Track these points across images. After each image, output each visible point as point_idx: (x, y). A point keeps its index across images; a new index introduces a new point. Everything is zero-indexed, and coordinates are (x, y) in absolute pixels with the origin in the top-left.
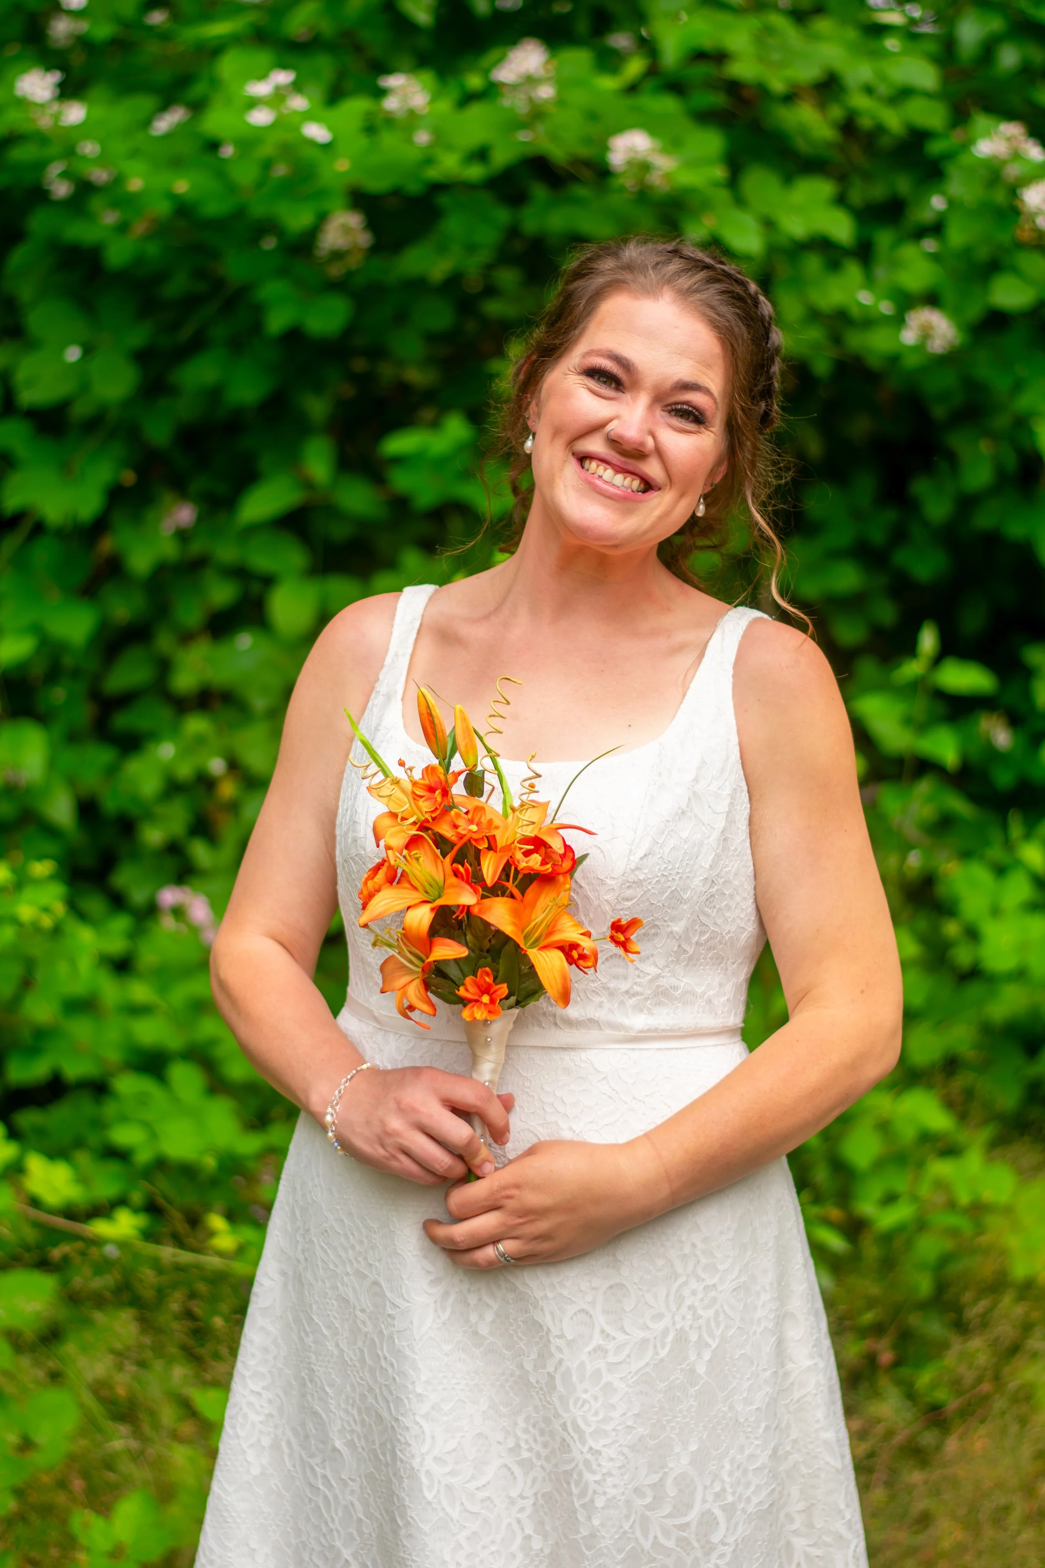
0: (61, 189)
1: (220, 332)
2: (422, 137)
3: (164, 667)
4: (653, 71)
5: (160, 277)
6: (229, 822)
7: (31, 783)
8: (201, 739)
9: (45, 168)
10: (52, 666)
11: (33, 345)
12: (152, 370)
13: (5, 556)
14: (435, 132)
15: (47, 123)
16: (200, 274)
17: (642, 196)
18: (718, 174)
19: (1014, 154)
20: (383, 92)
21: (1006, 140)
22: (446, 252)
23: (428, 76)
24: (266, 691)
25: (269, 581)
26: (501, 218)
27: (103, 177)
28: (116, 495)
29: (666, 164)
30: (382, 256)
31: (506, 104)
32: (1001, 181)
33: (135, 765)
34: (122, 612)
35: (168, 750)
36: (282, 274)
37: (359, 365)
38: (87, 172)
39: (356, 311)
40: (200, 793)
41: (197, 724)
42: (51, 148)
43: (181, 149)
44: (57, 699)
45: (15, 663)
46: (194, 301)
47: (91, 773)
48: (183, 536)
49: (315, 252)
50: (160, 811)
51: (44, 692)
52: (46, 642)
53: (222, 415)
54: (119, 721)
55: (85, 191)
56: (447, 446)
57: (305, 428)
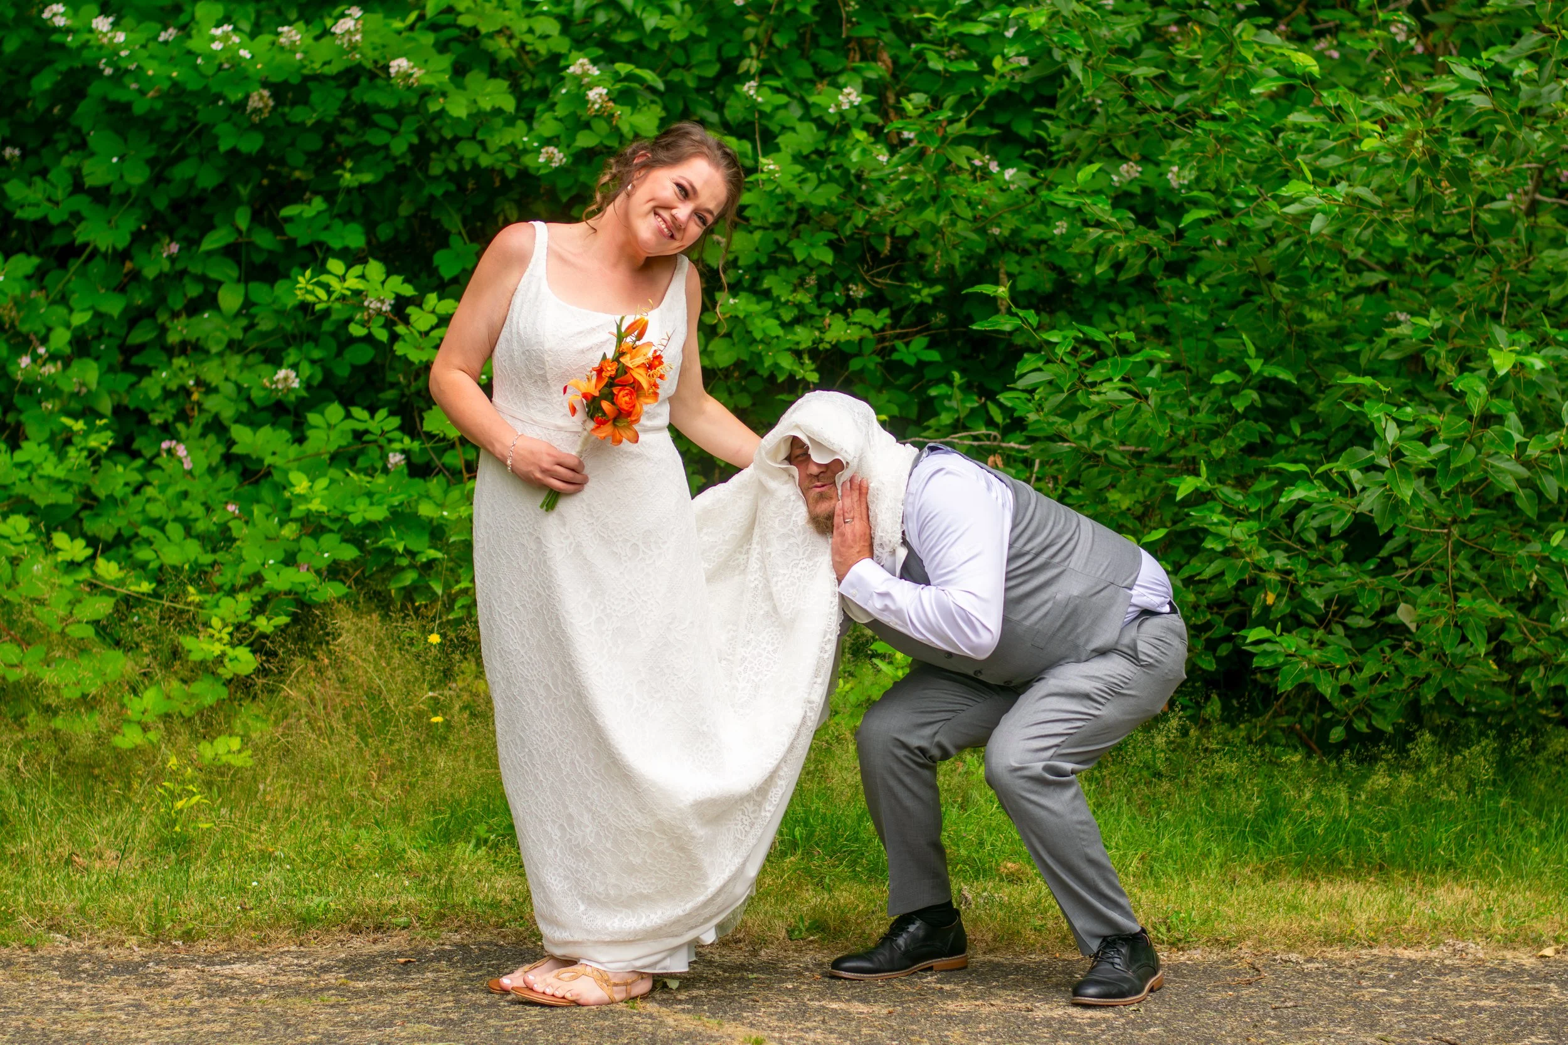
0: (108, 71)
1: (194, 150)
2: (299, 56)
3: (163, 330)
4: (421, 17)
5: (162, 120)
6: (196, 413)
7: (89, 392)
8: (182, 369)
9: (99, 60)
10: (100, 329)
11: (92, 154)
12: (157, 169)
13: (72, 269)
14: (305, 52)
15: (105, 40)
16: (184, 118)
17: (409, 88)
18: (446, 77)
19: (585, 74)
20: (278, 34)
21: (582, 65)
22: (314, 110)
23: (301, 24)
24: (218, 342)
25: (220, 284)
26: (342, 94)
27: (132, 67)
28: (137, 236)
29: (418, 73)
30: (280, 110)
31: (338, 42)
32: (580, 86)
33: (146, 382)
34: (140, 300)
35: (164, 374)
36: (228, 119)
37: (271, 167)
38: (123, 65)
39: (267, 140)
40: (181, 398)
41: (179, 362)
42: (104, 52)
43: (175, 52)
44: (102, 347)
45: (81, 327)
46: (180, 132)
47: (122, 389)
48: (172, 259)
49: (245, 109)
50: (160, 407)
51: (95, 343)
52: (98, 315)
53: (194, 194)
54: (136, 360)
55: (120, 74)
56: (313, 213)
57: (239, 202)
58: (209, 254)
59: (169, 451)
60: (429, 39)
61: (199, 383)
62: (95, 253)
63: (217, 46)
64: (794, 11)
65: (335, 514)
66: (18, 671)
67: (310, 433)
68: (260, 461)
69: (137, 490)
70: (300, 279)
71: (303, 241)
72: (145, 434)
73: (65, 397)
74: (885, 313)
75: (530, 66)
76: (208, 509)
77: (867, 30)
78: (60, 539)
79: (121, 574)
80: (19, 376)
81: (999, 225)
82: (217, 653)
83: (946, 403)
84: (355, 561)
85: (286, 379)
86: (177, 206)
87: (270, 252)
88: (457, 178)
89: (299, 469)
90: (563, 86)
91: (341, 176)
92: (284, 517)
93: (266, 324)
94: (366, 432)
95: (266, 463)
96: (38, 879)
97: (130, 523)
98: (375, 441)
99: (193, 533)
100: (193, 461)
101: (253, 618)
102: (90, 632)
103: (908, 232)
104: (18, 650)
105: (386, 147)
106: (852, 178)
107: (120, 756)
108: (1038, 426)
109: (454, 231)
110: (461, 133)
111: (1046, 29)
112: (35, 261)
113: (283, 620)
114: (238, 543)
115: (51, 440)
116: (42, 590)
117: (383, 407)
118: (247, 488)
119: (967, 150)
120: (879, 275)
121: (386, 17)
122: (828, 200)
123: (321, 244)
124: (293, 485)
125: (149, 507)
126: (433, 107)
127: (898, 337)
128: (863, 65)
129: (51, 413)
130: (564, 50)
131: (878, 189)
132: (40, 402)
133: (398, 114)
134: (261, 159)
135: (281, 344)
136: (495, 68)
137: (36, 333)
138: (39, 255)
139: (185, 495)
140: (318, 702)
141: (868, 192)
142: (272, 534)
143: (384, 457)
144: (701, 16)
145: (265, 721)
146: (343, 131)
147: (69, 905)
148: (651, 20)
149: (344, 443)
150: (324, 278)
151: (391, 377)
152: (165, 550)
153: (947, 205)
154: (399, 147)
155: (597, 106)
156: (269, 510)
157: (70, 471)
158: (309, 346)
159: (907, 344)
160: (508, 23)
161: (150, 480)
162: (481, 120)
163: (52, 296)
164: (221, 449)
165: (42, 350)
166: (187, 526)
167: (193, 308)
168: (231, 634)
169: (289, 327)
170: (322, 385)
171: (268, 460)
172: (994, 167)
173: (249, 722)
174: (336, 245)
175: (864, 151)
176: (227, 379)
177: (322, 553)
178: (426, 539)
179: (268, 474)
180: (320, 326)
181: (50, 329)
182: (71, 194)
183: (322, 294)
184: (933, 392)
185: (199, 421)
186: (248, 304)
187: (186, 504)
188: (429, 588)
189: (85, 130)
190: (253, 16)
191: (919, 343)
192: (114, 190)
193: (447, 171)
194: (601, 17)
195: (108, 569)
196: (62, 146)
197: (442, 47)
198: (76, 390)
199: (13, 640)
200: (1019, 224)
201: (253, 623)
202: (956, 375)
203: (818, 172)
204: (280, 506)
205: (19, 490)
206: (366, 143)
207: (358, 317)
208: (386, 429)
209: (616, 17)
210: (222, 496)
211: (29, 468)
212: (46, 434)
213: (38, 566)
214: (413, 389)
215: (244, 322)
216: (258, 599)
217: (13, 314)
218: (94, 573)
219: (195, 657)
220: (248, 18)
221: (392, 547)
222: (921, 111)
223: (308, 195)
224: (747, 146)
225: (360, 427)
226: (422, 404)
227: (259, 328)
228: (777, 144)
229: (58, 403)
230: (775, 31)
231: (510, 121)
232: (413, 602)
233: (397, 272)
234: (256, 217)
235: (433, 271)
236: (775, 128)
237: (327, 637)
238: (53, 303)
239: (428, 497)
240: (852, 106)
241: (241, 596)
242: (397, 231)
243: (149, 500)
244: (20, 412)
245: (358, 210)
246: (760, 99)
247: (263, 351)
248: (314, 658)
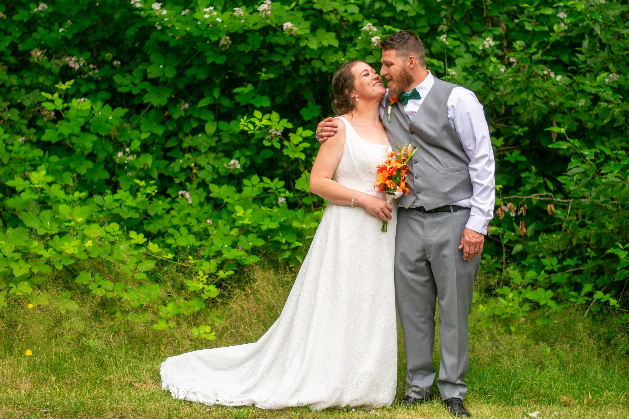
0: (159, 28)
1: (196, 63)
2: (243, 21)
3: (181, 141)
4: (297, 5)
5: (182, 49)
6: (195, 178)
7: (148, 168)
8: (189, 159)
9: (156, 23)
10: (154, 141)
11: (152, 64)
12: (180, 71)
13: (142, 114)
14: (245, 19)
15: (158, 14)
16: (192, 49)
17: (291, 36)
18: (308, 31)
19: (371, 30)
20: (234, 11)
21: (369, 26)
22: (249, 46)
23: (244, 7)
24: (205, 147)
25: (206, 122)
26: (261, 38)
27: (169, 26)
28: (170, 100)
29: (296, 29)
30: (234, 46)
31: (260, 15)
32: (368, 35)
33: (173, 164)
34: (171, 128)
35: (181, 161)
36: (211, 49)
37: (230, 71)
38: (165, 24)
39: (228, 59)
40: (188, 172)
41: (188, 156)
42: (157, 19)
43: (188, 20)
44: (154, 149)
45: (146, 139)
46: (190, 55)
47: (162, 167)
48: (186, 111)
49: (219, 45)
50: (179, 175)
51: (151, 147)
52: (153, 134)
53: (196, 82)
54: (169, 154)
55: (165, 28)
56: (248, 91)
57: (215, 86)
58: (202, 108)
59: (182, 196)
60: (300, 14)
61: (196, 165)
62: (152, 107)
63: (207, 16)
64: (463, 4)
65: (255, 225)
66: (112, 293)
67: (244, 188)
68: (222, 200)
69: (168, 212)
70: (242, 120)
71: (243, 103)
72: (172, 187)
73: (138, 170)
74: (502, 139)
75: (345, 28)
76: (199, 221)
77: (495, 13)
78: (133, 234)
79: (160, 250)
80: (117, 161)
81: (555, 101)
82: (201, 288)
83: (528, 180)
84: (263, 246)
85: (234, 164)
86: (188, 87)
87: (229, 108)
88: (312, 76)
89: (239, 205)
90: (360, 36)
91: (260, 75)
92: (233, 226)
93: (226, 140)
94: (269, 188)
95: (225, 201)
96: (116, 393)
97: (164, 227)
98: (273, 193)
99: (192, 232)
100: (192, 200)
101: (217, 272)
102: (145, 276)
103: (512, 103)
104: (112, 284)
105: (280, 62)
106: (488, 79)
107: (156, 333)
108: (575, 192)
109: (309, 100)
110: (314, 56)
111: (583, 12)
112: (126, 110)
113: (231, 272)
114: (212, 237)
115: (131, 190)
116: (124, 257)
117: (276, 177)
118: (216, 212)
119: (541, 66)
120: (499, 122)
121: (282, 4)
122: (478, 89)
123: (251, 105)
124: (236, 212)
125: (173, 220)
126: (302, 44)
127: (508, 150)
128: (493, 28)
129: (132, 177)
130: (360, 20)
131: (500, 84)
132: (127, 172)
133: (286, 47)
134: (225, 67)
135: (232, 149)
136: (329, 27)
137: (126, 142)
138: (128, 107)
139: (189, 215)
140: (245, 310)
141: (495, 85)
142: (227, 233)
143: (277, 199)
144: (422, 6)
145: (222, 319)
146: (262, 55)
147: (129, 408)
148: (400, 7)
149: (259, 193)
150: (252, 119)
151: (280, 164)
152: (179, 239)
153: (533, 91)
154: (286, 62)
155: (375, 45)
156: (226, 222)
157: (138, 203)
158: (245, 150)
159: (511, 153)
160: (336, 8)
161: (174, 207)
162: (322, 50)
163: (133, 126)
164: (205, 194)
165: (127, 150)
166: (189, 229)
167: (194, 132)
168: (207, 279)
169: (236, 141)
170: (250, 167)
171: (226, 200)
172: (552, 75)
173: (215, 319)
174: (258, 105)
175: (495, 67)
176: (208, 164)
177: (249, 242)
178: (295, 237)
179: (226, 206)
180: (249, 141)
181: (131, 140)
182: (143, 81)
183: (252, 127)
184: (523, 175)
185: (196, 181)
186: (218, 130)
187: (189, 219)
188: (296, 258)
189: (149, 53)
190: (223, 4)
191: (516, 153)
192: (161, 80)
193: (307, 74)
194: (377, 5)
195: (154, 247)
196: (139, 61)
197: (306, 18)
198: (142, 167)
199: (111, 279)
200: (563, 101)
201: (217, 274)
202: (533, 168)
203: (473, 76)
204: (231, 221)
205: (115, 211)
206: (272, 61)
207: (267, 137)
208: (278, 187)
209: (384, 5)
210: (205, 216)
211: (120, 202)
212: (129, 187)
213: (123, 246)
214: (290, 169)
215: (216, 139)
216: (220, 262)
217: (116, 133)
218: (147, 249)
219: (191, 289)
220: (221, 5)
221: (280, 240)
222: (522, 48)
223: (245, 83)
224: (441, 64)
225: (267, 186)
226: (294, 177)
227: (223, 141)
228: (455, 63)
229: (134, 173)
230: (454, 13)
231: (336, 51)
232: (288, 265)
233: (285, 118)
234: (223, 93)
235: (300, 117)
236: (454, 56)
237: (250, 281)
238: (133, 129)
239: (296, 218)
240: (490, 46)
241: (212, 261)
242: (284, 100)
243: (173, 217)
244: (118, 176)
245: (267, 90)
246: (447, 43)
247: (224, 151)
248: (244, 290)
